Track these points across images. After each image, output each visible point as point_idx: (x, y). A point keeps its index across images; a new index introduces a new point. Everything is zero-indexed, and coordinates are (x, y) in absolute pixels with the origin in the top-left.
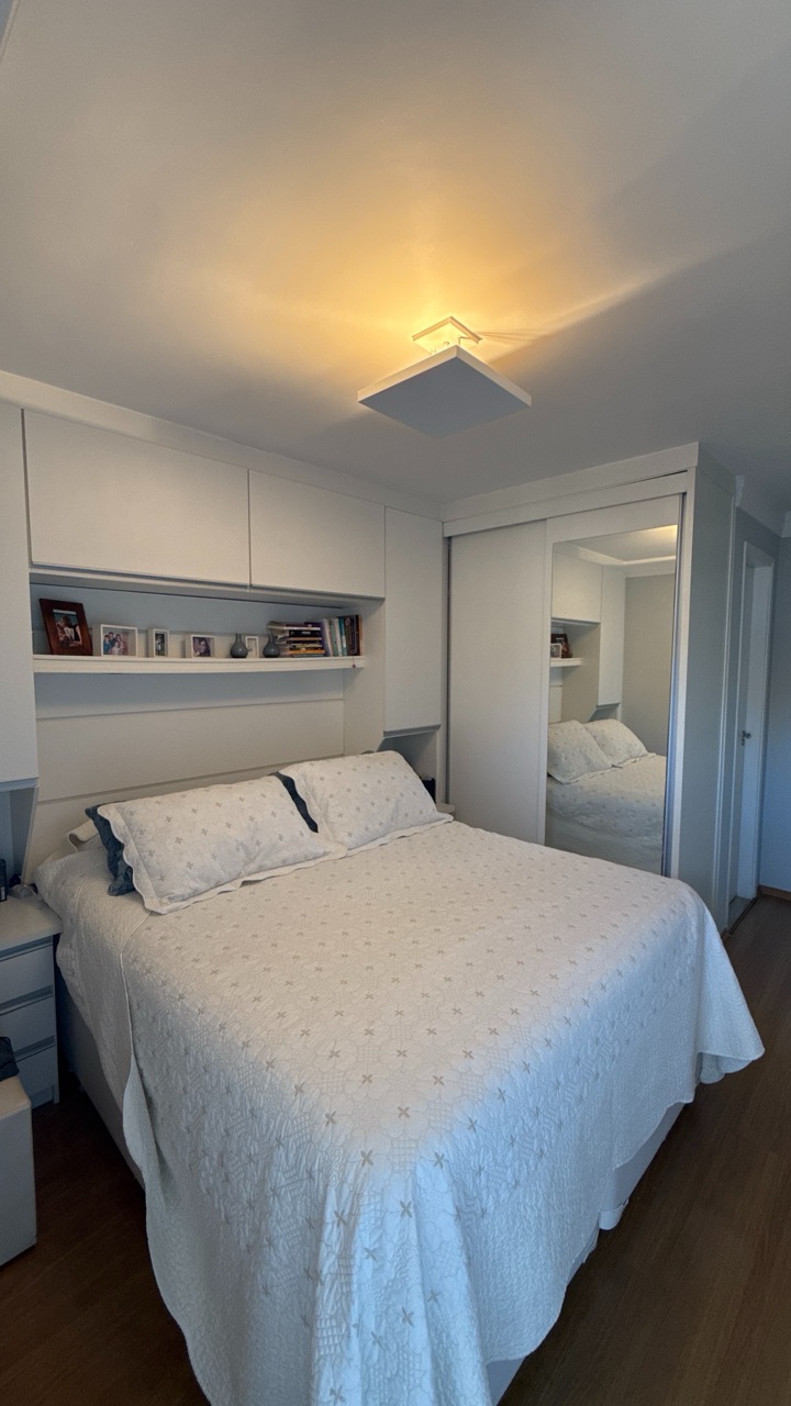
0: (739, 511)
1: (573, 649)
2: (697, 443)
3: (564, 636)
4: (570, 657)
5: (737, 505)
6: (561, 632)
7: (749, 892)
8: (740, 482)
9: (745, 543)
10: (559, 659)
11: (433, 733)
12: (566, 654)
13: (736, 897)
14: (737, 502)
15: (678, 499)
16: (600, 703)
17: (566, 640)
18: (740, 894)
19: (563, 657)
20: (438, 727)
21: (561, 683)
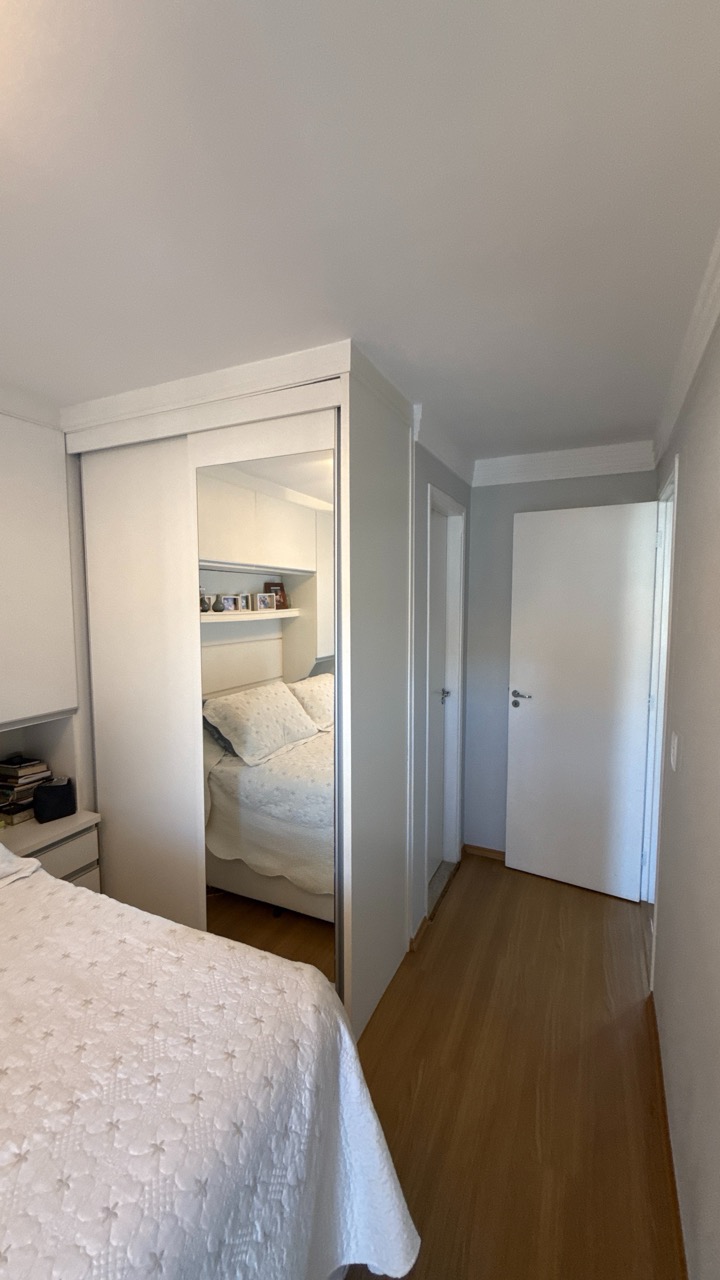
0: (418, 445)
1: (292, 599)
2: (348, 341)
3: (281, 585)
4: (287, 608)
5: (416, 439)
6: (277, 580)
7: (453, 855)
8: (417, 411)
9: (429, 485)
10: (274, 610)
11: (68, 720)
12: (283, 605)
13: (443, 862)
14: (415, 436)
15: (332, 414)
16: (319, 656)
17: (282, 590)
18: (447, 859)
19: (278, 608)
20: (74, 711)
21: (279, 635)
